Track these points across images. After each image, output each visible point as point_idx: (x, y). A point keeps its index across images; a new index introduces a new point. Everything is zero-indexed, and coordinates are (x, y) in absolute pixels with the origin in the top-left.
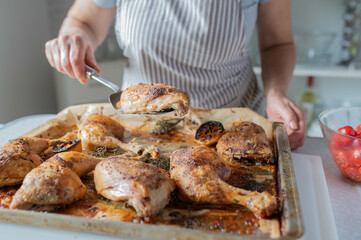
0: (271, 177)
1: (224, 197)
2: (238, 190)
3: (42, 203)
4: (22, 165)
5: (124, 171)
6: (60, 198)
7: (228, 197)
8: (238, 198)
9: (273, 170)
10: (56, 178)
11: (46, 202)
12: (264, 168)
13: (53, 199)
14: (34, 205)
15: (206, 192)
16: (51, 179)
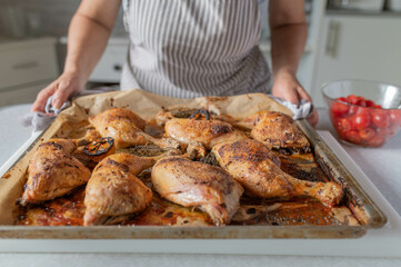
0: (314, 165)
1: (295, 190)
2: (304, 182)
3: (118, 213)
4: (70, 173)
5: (194, 174)
6: (135, 206)
7: (298, 190)
8: (307, 190)
9: (312, 159)
10: (124, 185)
11: (122, 212)
12: (303, 157)
13: (128, 209)
14: (110, 217)
15: (277, 187)
16: (120, 186)
